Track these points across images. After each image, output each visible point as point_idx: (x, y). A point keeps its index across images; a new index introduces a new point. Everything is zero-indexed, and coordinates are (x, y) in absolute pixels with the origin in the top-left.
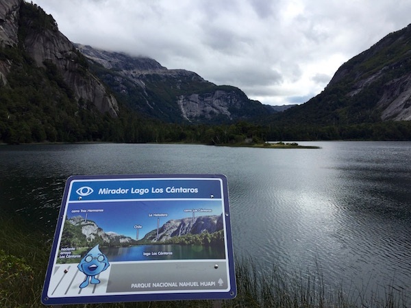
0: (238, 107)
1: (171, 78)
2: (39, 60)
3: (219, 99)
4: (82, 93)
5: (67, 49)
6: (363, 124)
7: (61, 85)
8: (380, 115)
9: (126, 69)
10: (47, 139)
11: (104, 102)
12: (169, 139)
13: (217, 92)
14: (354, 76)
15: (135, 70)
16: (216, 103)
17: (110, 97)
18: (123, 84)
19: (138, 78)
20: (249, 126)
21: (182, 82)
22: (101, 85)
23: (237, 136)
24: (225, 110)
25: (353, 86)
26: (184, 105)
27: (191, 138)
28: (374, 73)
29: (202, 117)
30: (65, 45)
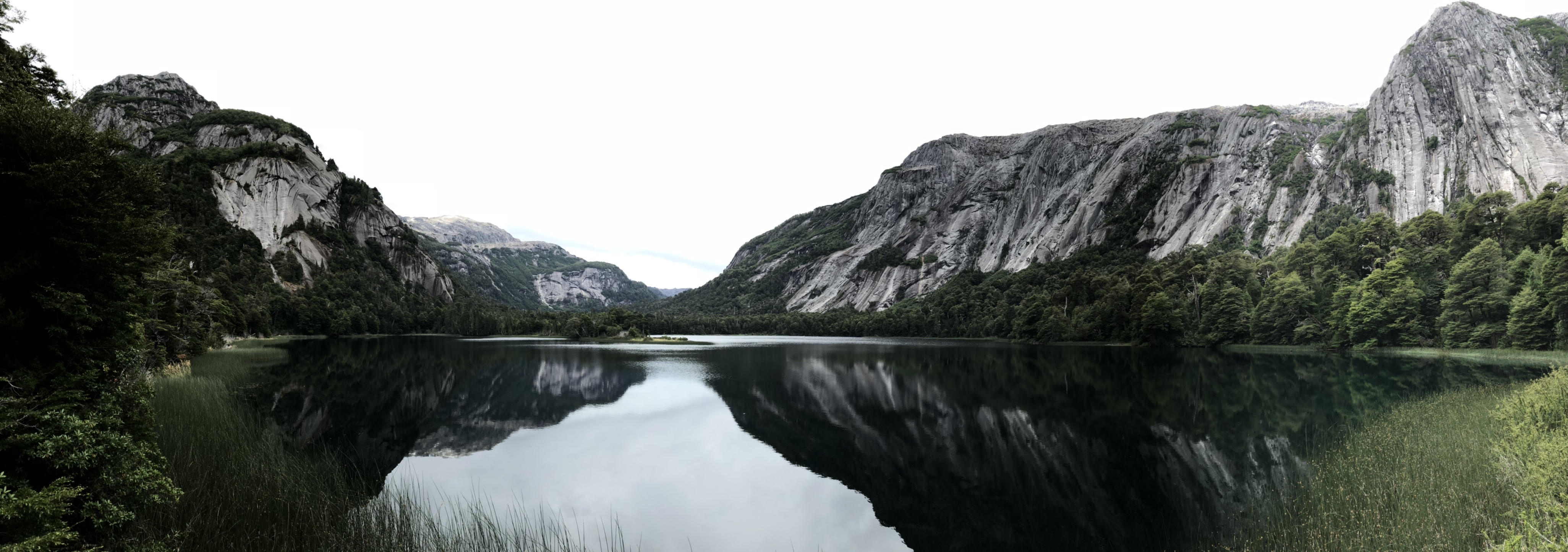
0: (615, 288)
1: (526, 252)
2: (361, 239)
3: (590, 278)
4: (410, 275)
5: (393, 224)
6: (766, 315)
7: (386, 265)
8: (785, 305)
9: (467, 242)
10: (368, 331)
11: (436, 284)
12: (519, 331)
13: (588, 270)
14: (757, 258)
15: (477, 244)
16: (586, 283)
17: (444, 278)
18: (463, 260)
19: (482, 253)
20: (626, 314)
21: (540, 257)
22: (433, 263)
23: (609, 328)
24: (598, 294)
25: (756, 270)
26: (542, 286)
27: (548, 329)
28: (779, 257)
29: (566, 302)
30: (391, 220)
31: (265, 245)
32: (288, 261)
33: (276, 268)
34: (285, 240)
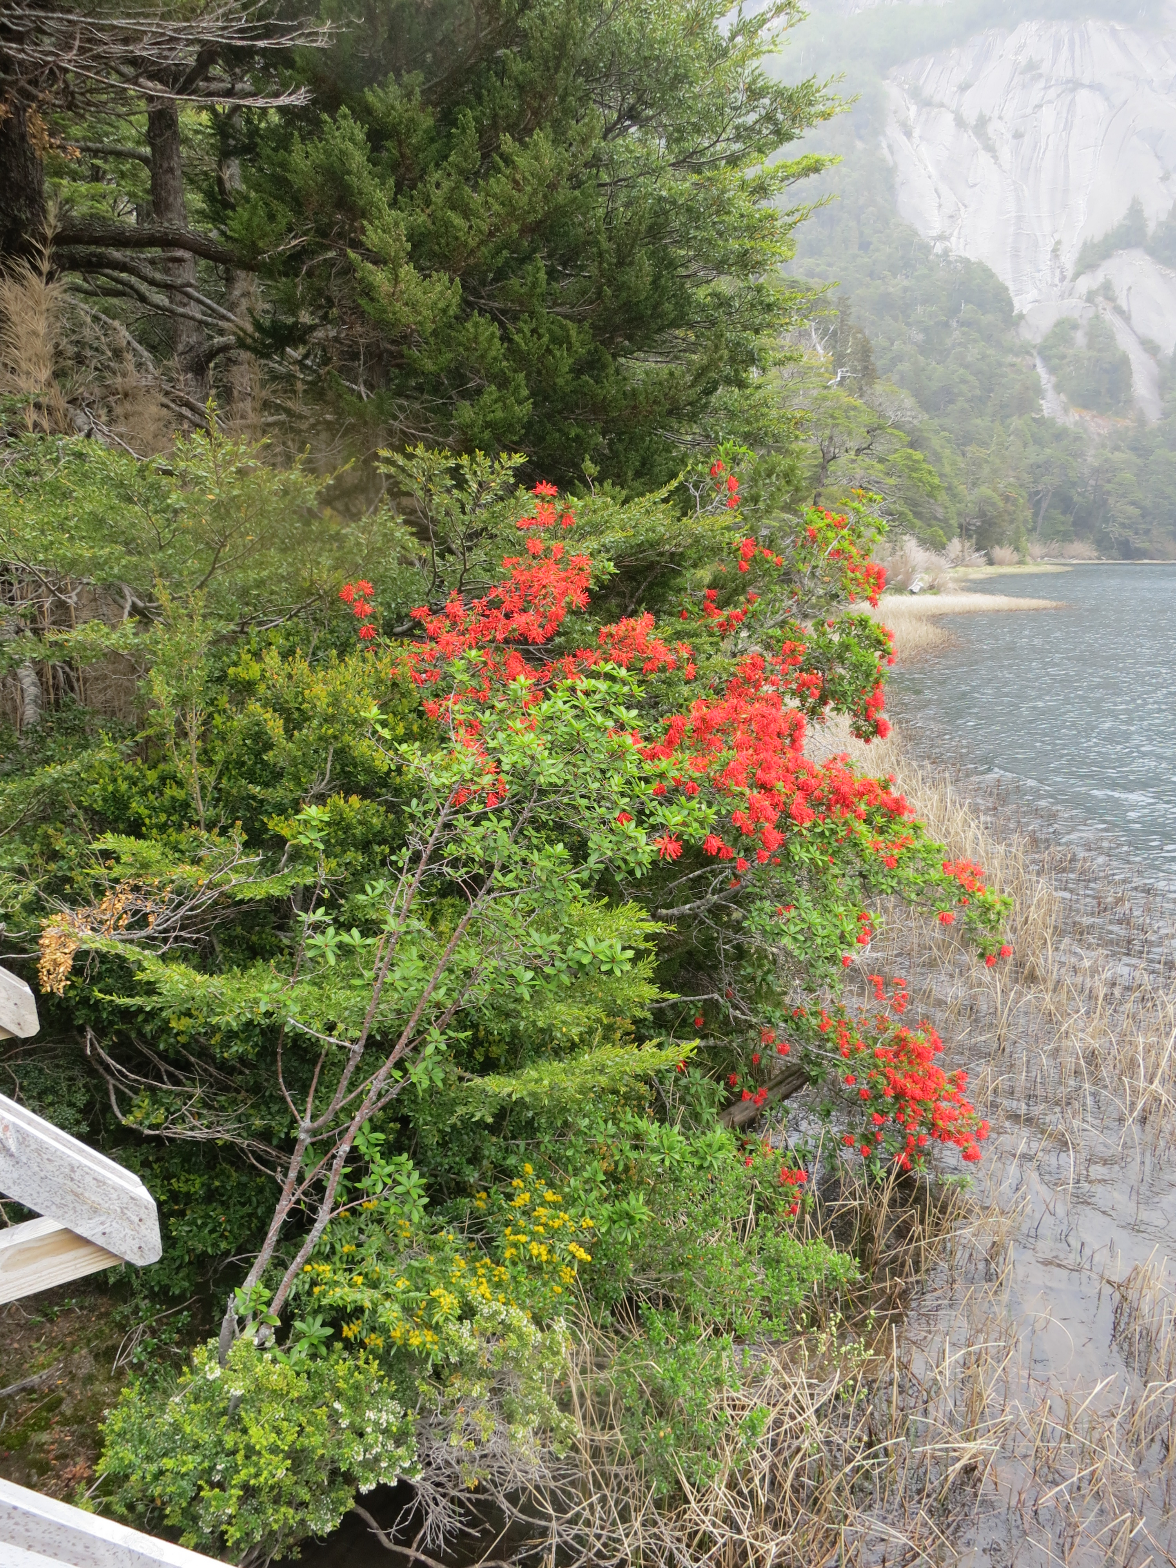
31: (1022, 304)
32: (1090, 346)
33: (1052, 370)
34: (1085, 284)
